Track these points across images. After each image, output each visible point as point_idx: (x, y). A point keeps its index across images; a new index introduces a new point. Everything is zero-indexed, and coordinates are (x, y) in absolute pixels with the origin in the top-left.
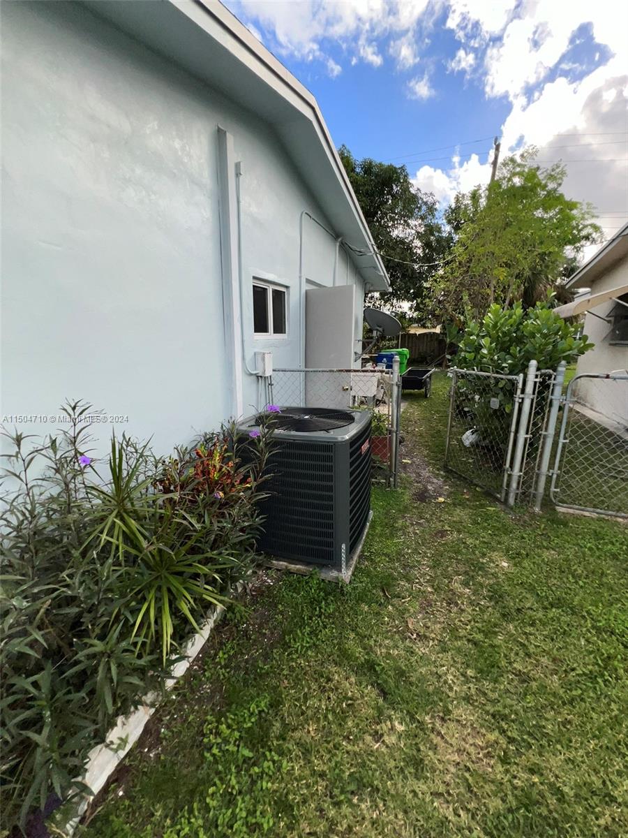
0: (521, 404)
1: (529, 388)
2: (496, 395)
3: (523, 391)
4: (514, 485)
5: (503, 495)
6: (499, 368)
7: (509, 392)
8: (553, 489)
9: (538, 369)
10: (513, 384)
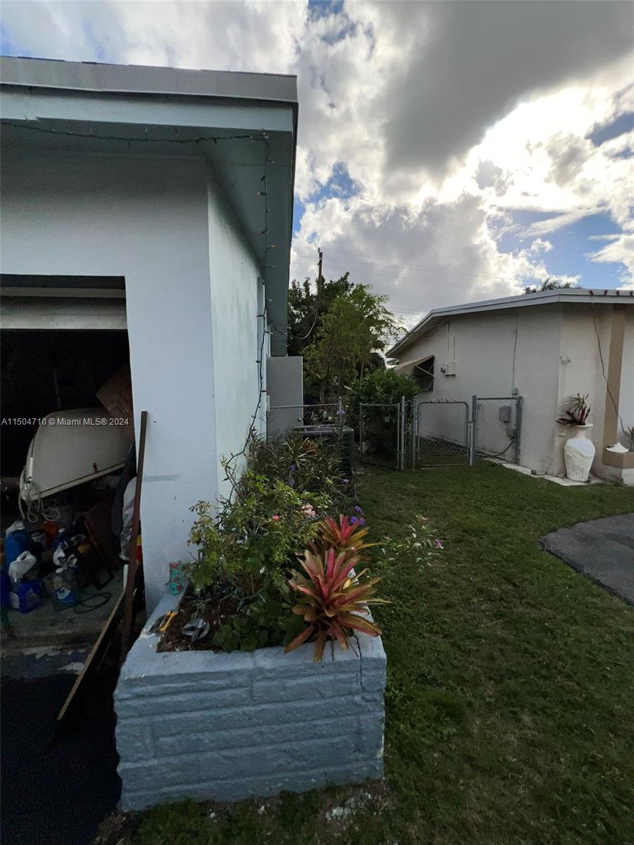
0: (401, 418)
1: (403, 410)
2: (387, 415)
3: (401, 411)
4: (403, 459)
5: (398, 466)
6: (386, 402)
7: (394, 412)
8: (419, 458)
9: (406, 400)
10: (395, 409)
